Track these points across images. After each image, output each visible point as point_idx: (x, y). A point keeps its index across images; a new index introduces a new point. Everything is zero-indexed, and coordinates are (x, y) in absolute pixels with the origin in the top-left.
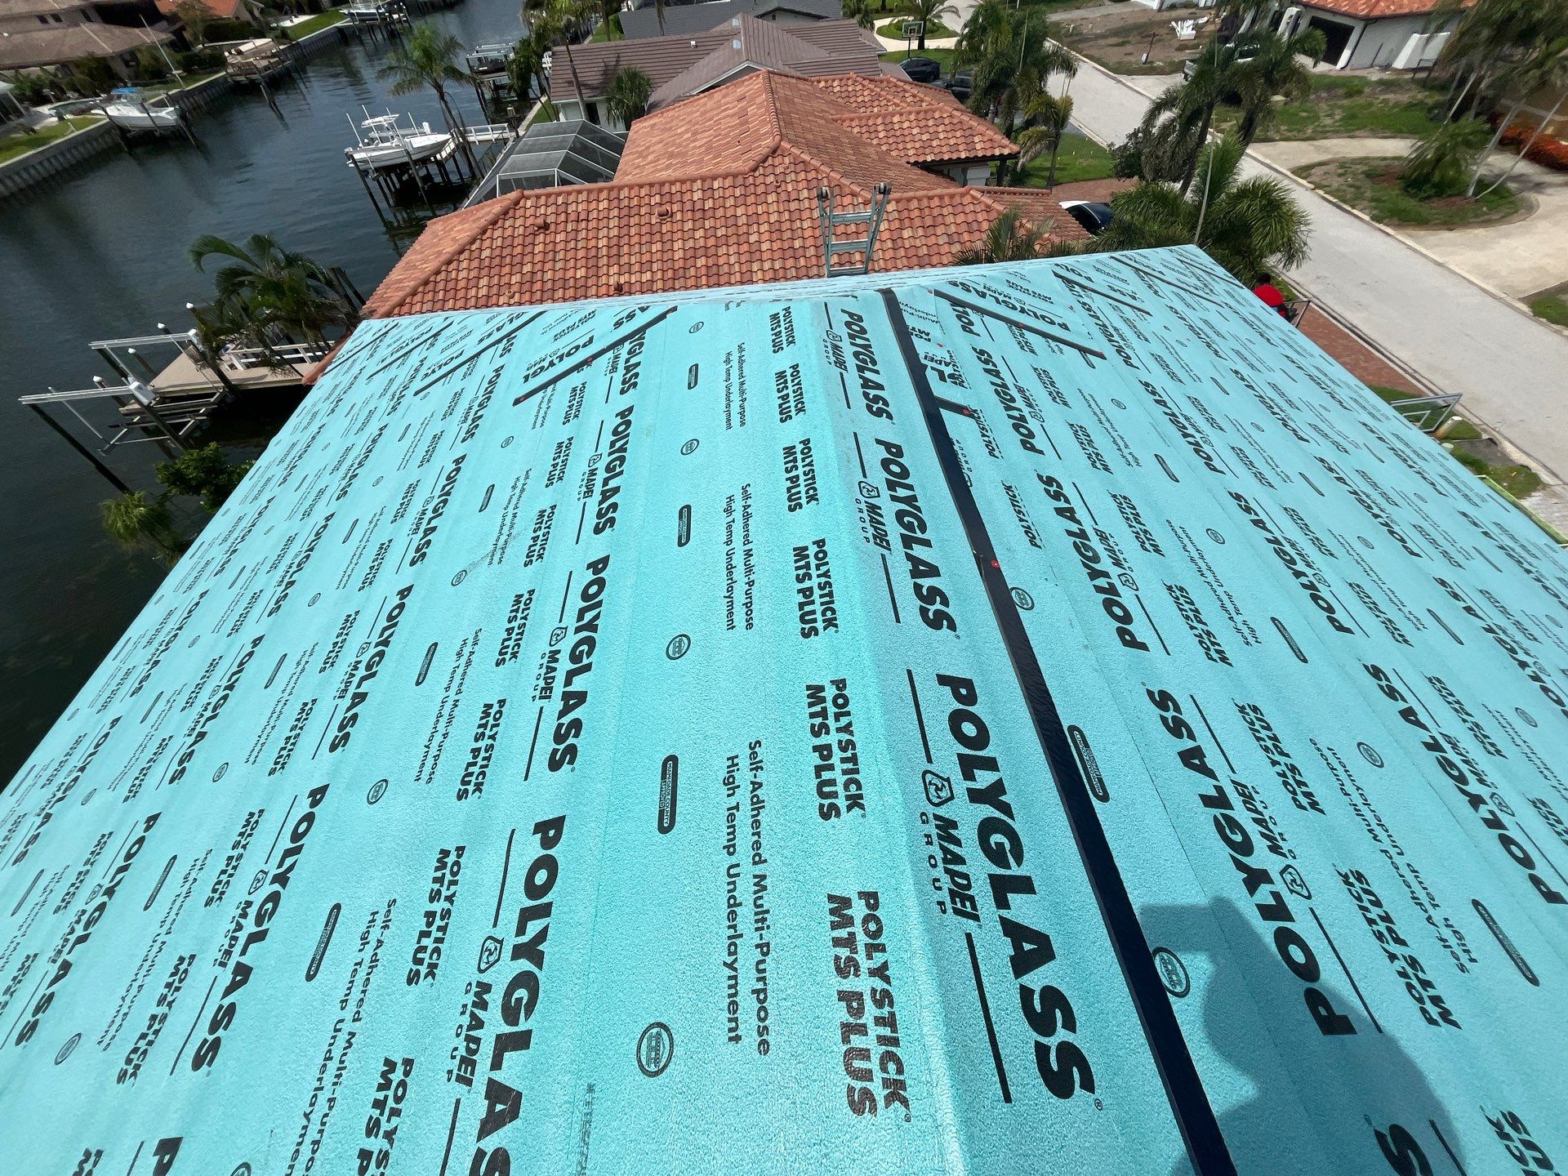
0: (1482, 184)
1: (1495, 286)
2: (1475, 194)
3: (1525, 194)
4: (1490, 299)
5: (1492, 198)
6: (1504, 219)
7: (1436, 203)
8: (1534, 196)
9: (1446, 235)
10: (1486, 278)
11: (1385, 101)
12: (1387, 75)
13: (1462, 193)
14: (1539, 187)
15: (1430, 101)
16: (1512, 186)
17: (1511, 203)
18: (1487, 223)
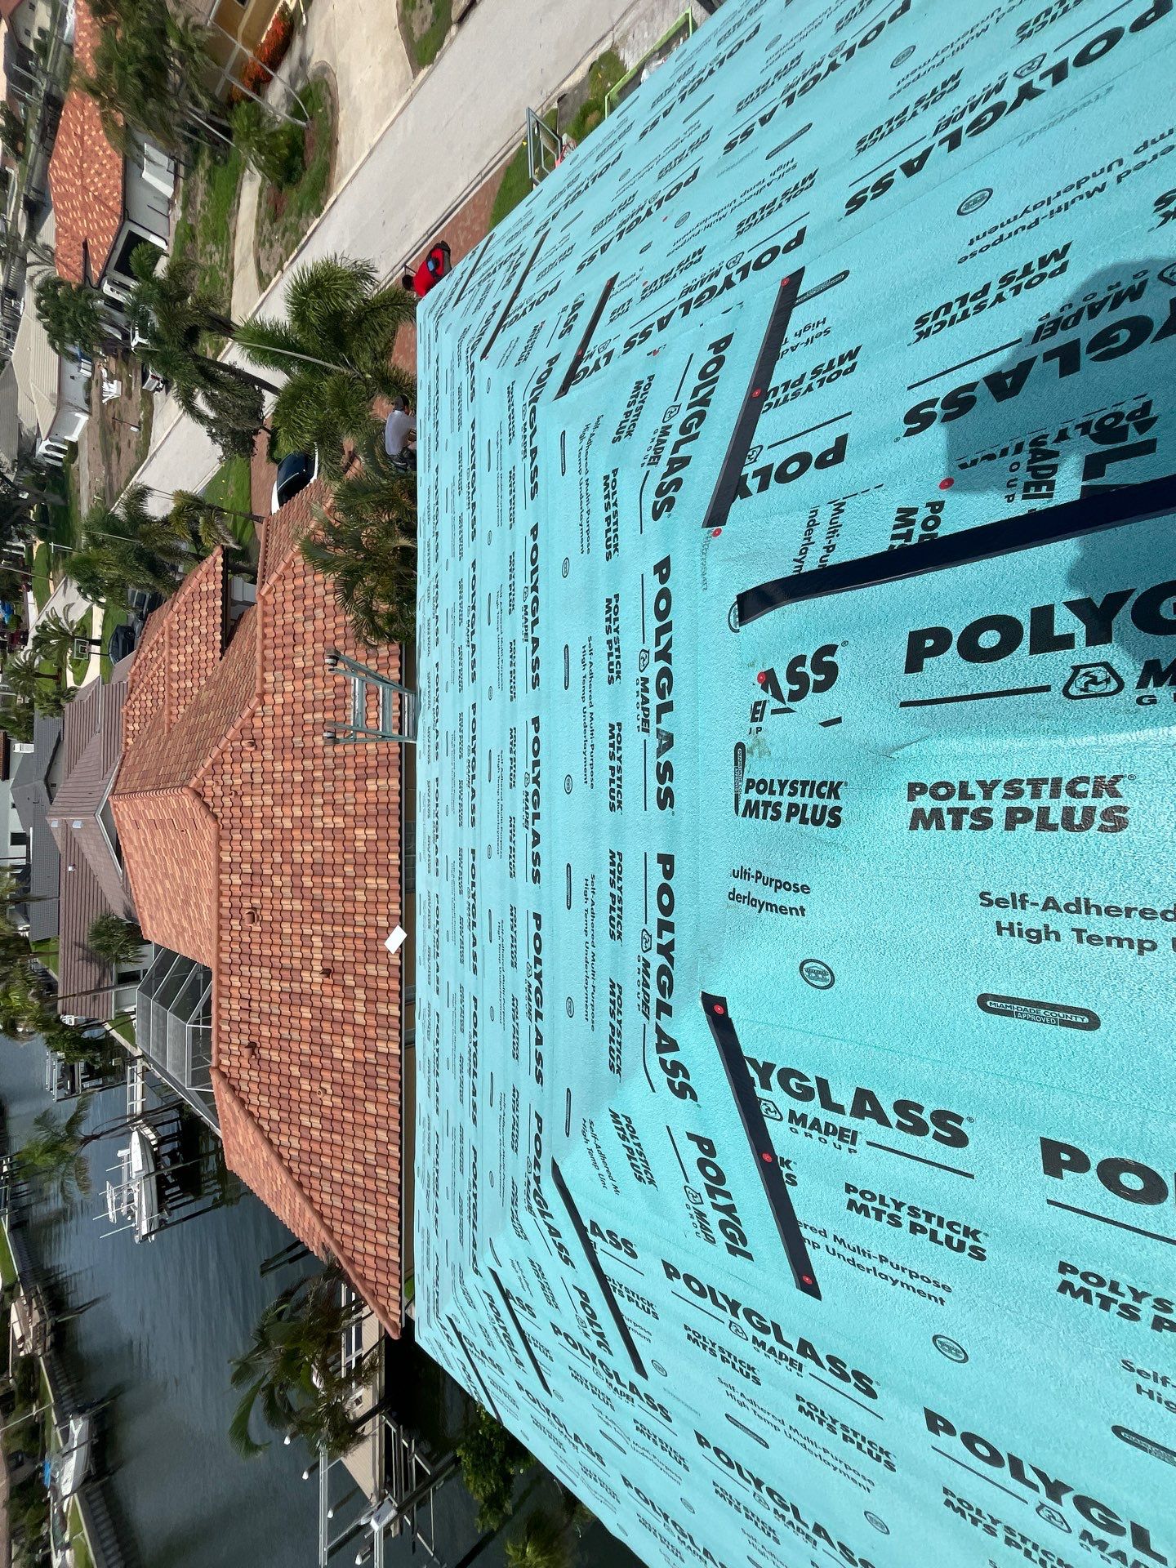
0: (297, 113)
1: (399, 98)
2: (304, 119)
3: (309, 74)
4: (412, 105)
5: (310, 104)
6: (332, 93)
7: (309, 156)
8: (312, 66)
9: (342, 148)
10: (389, 109)
11: (203, 205)
12: (178, 203)
13: (302, 131)
14: (303, 62)
15: (208, 163)
16: (299, 86)
17: (316, 85)
18: (334, 109)
